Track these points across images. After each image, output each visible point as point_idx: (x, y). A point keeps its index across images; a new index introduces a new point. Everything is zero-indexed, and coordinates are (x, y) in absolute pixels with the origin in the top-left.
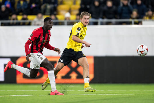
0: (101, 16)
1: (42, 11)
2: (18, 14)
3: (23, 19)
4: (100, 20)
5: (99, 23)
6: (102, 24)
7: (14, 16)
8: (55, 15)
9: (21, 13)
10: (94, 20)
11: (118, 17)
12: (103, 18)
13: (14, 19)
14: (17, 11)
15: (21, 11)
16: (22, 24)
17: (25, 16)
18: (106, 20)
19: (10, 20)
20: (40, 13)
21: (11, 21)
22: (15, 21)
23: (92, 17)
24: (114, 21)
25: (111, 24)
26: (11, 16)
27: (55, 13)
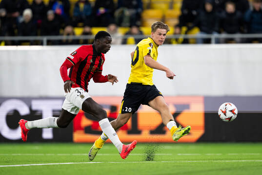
0: (217, 28)
1: (117, 20)
2: (75, 25)
3: (85, 33)
4: (215, 36)
5: (213, 41)
6: (218, 42)
7: (69, 29)
8: (138, 27)
9: (81, 24)
10: (205, 36)
11: (246, 31)
12: (219, 32)
13: (68, 34)
14: (74, 19)
15: (81, 20)
16: (82, 41)
17: (87, 29)
18: (224, 36)
19: (62, 35)
20: (113, 22)
21: (64, 38)
22: (71, 38)
23: (202, 31)
24: (238, 36)
25: (233, 42)
26: (64, 28)
27: (139, 23)
